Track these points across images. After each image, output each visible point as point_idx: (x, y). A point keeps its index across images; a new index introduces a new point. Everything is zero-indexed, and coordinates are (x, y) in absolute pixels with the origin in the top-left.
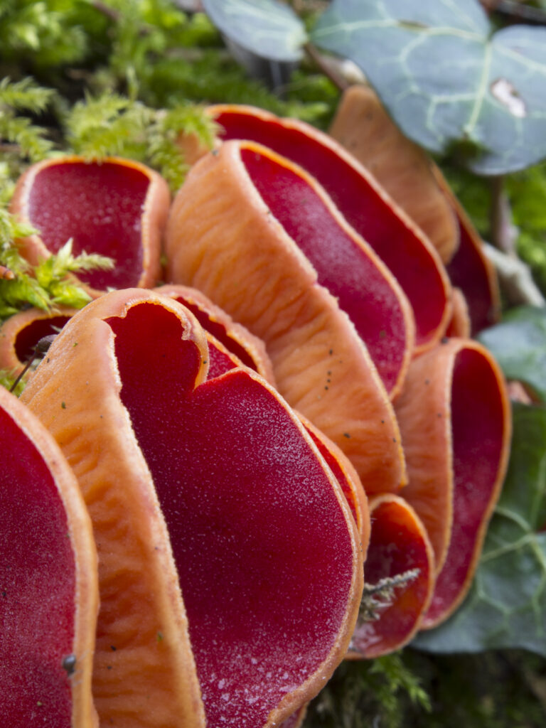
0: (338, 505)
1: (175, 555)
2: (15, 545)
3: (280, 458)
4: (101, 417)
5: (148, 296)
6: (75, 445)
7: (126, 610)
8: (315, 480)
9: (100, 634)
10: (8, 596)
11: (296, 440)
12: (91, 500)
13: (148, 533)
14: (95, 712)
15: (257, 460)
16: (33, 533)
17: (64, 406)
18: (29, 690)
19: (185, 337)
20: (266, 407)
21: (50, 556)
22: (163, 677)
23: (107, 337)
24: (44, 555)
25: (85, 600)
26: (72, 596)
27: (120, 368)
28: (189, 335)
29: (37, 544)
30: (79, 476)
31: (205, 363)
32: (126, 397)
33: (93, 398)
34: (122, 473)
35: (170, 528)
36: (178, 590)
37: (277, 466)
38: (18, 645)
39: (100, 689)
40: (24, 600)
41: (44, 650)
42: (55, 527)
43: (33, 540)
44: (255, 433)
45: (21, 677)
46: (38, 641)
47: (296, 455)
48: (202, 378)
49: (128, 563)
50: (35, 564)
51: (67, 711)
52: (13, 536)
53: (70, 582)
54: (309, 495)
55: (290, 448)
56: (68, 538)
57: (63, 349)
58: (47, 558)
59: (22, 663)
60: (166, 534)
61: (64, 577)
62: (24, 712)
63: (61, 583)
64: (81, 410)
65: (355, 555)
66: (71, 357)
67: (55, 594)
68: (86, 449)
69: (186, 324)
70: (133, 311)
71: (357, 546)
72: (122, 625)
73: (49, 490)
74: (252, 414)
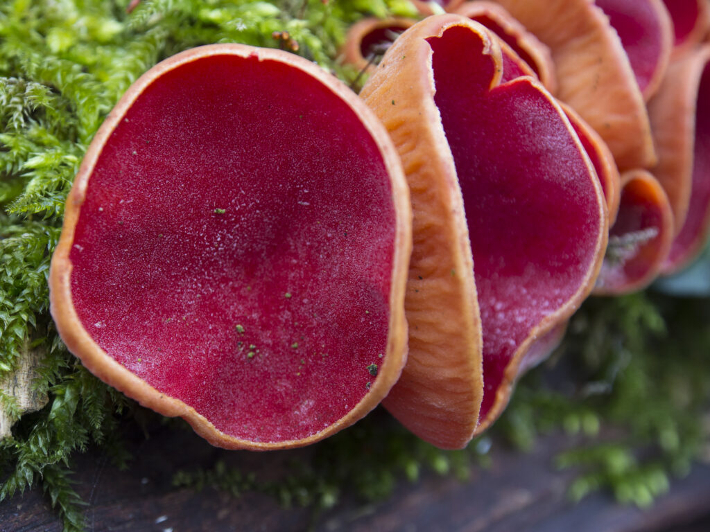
0: (591, 182)
1: (467, 216)
2: (355, 200)
3: (551, 145)
4: (420, 114)
5: (460, 20)
6: (400, 132)
7: (431, 252)
8: (576, 163)
9: (413, 266)
10: (348, 236)
11: (564, 132)
12: (410, 172)
13: (448, 200)
14: (406, 321)
15: (534, 145)
16: (368, 193)
17: (393, 103)
18: (360, 302)
19: (485, 52)
20: (542, 107)
21: (379, 210)
22: (453, 300)
23: (427, 53)
24: (375, 210)
25: (402, 244)
26: (393, 241)
27: (435, 78)
28: (488, 50)
29: (370, 201)
30: (401, 154)
31: (499, 71)
32: (438, 100)
33: (414, 99)
34: (433, 156)
35: (464, 197)
36: (467, 241)
37: (548, 150)
38: (354, 270)
39: (411, 305)
40: (359, 240)
41: (372, 276)
42: (383, 190)
43: (368, 198)
44: (533, 125)
45: (355, 293)
46: (368, 269)
47: (563, 143)
48: (497, 81)
49: (433, 219)
50: (367, 215)
51: (386, 319)
52: (353, 194)
53: (392, 230)
54: (571, 173)
55: (559, 138)
56: (392, 200)
57: (396, 59)
58: (377, 211)
59: (356, 283)
60: (461, 202)
61: (388, 226)
62: (357, 317)
63: (386, 230)
64: (406, 107)
65: (602, 219)
66: (400, 66)
67: (381, 237)
68: (408, 135)
69: (487, 42)
70: (447, 32)
71: (604, 213)
72: (427, 262)
73: (380, 165)
74: (532, 111)
